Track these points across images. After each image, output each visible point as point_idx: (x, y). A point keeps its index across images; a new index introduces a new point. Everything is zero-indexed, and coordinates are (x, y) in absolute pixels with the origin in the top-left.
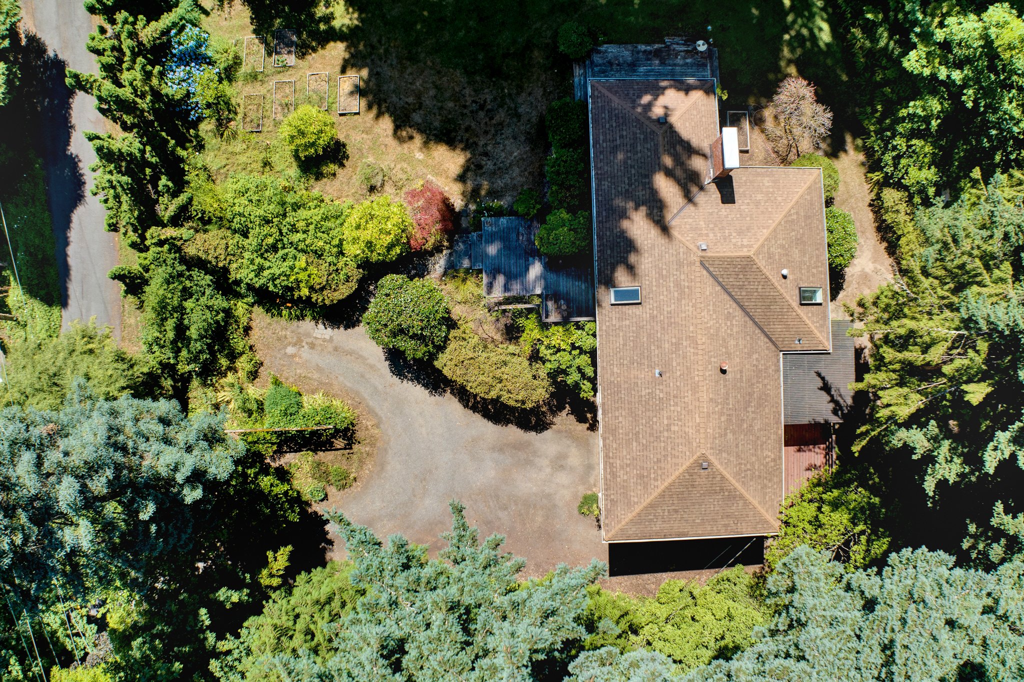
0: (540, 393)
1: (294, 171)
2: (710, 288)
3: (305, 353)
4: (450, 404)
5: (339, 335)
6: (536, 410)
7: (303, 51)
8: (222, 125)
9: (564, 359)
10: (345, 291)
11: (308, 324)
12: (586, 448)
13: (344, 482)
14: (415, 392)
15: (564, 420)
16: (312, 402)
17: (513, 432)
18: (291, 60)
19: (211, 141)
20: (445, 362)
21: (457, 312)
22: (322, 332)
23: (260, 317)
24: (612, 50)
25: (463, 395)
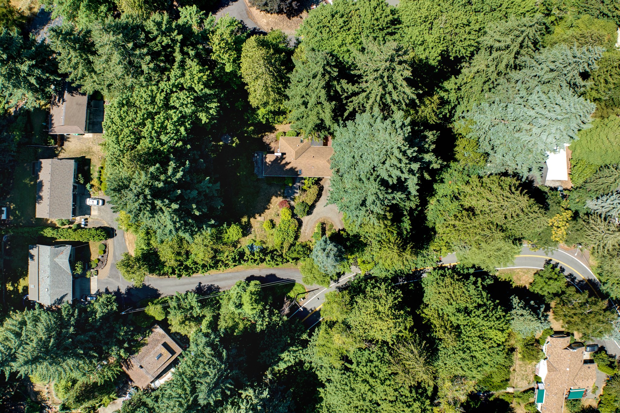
0: (316, 187)
1: (274, 229)
2: (300, 158)
3: (307, 231)
4: (318, 204)
5: (304, 224)
6: (320, 188)
7: (251, 227)
8: (264, 243)
9: (310, 182)
10: (296, 222)
11: (302, 230)
12: (327, 179)
13: (332, 226)
14: (315, 211)
15: (322, 183)
16: (316, 230)
17: (323, 192)
18: (253, 229)
19: (267, 245)
20: (310, 203)
21: (301, 201)
22: (303, 228)
23: (300, 240)
24: (255, 171)
25: (316, 201)
